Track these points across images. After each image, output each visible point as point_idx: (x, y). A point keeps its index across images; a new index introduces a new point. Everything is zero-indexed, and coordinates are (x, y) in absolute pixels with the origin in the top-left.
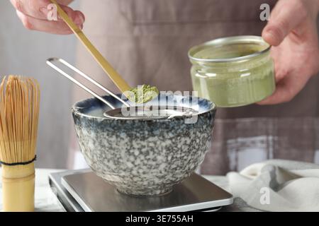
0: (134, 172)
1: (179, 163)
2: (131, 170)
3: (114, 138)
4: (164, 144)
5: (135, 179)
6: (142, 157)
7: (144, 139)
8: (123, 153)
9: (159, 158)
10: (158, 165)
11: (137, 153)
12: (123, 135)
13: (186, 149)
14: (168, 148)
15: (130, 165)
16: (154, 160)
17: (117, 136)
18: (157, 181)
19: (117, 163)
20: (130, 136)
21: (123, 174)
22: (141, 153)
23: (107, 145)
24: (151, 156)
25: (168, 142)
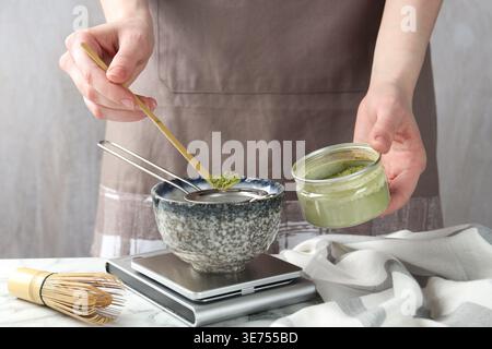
0: (221, 251)
1: (259, 240)
2: (218, 248)
3: (204, 221)
4: (248, 224)
5: (221, 257)
6: (229, 237)
7: (231, 221)
8: (212, 234)
9: (243, 237)
10: (242, 243)
11: (224, 233)
12: (213, 218)
13: (265, 227)
14: (251, 228)
15: (217, 244)
16: (239, 238)
17: (207, 219)
18: (240, 258)
19: (206, 243)
20: (219, 218)
21: (210, 252)
22: (228, 233)
23: (196, 227)
24: (237, 235)
25: (251, 222)
